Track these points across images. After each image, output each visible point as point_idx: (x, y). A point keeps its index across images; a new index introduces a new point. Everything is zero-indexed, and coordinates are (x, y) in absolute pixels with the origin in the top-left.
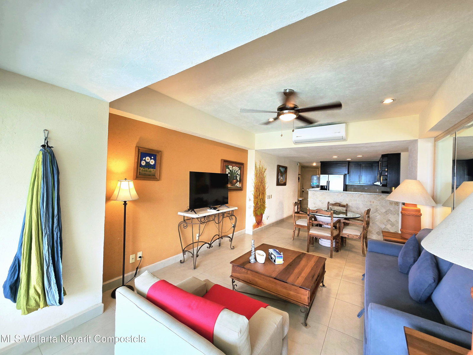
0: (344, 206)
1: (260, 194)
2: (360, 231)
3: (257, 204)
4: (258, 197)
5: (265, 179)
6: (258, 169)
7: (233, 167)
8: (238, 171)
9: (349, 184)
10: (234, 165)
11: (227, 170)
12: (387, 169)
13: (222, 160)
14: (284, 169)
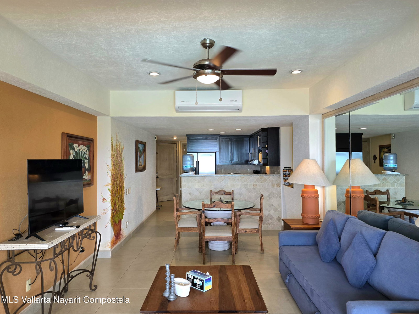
0: (229, 194)
1: (117, 188)
2: (257, 223)
3: (115, 205)
4: (115, 194)
5: (123, 164)
6: (115, 148)
7: (79, 147)
8: (86, 152)
9: (220, 164)
10: (80, 142)
11: (71, 151)
12: (267, 145)
13: (63, 134)
14: (143, 146)
